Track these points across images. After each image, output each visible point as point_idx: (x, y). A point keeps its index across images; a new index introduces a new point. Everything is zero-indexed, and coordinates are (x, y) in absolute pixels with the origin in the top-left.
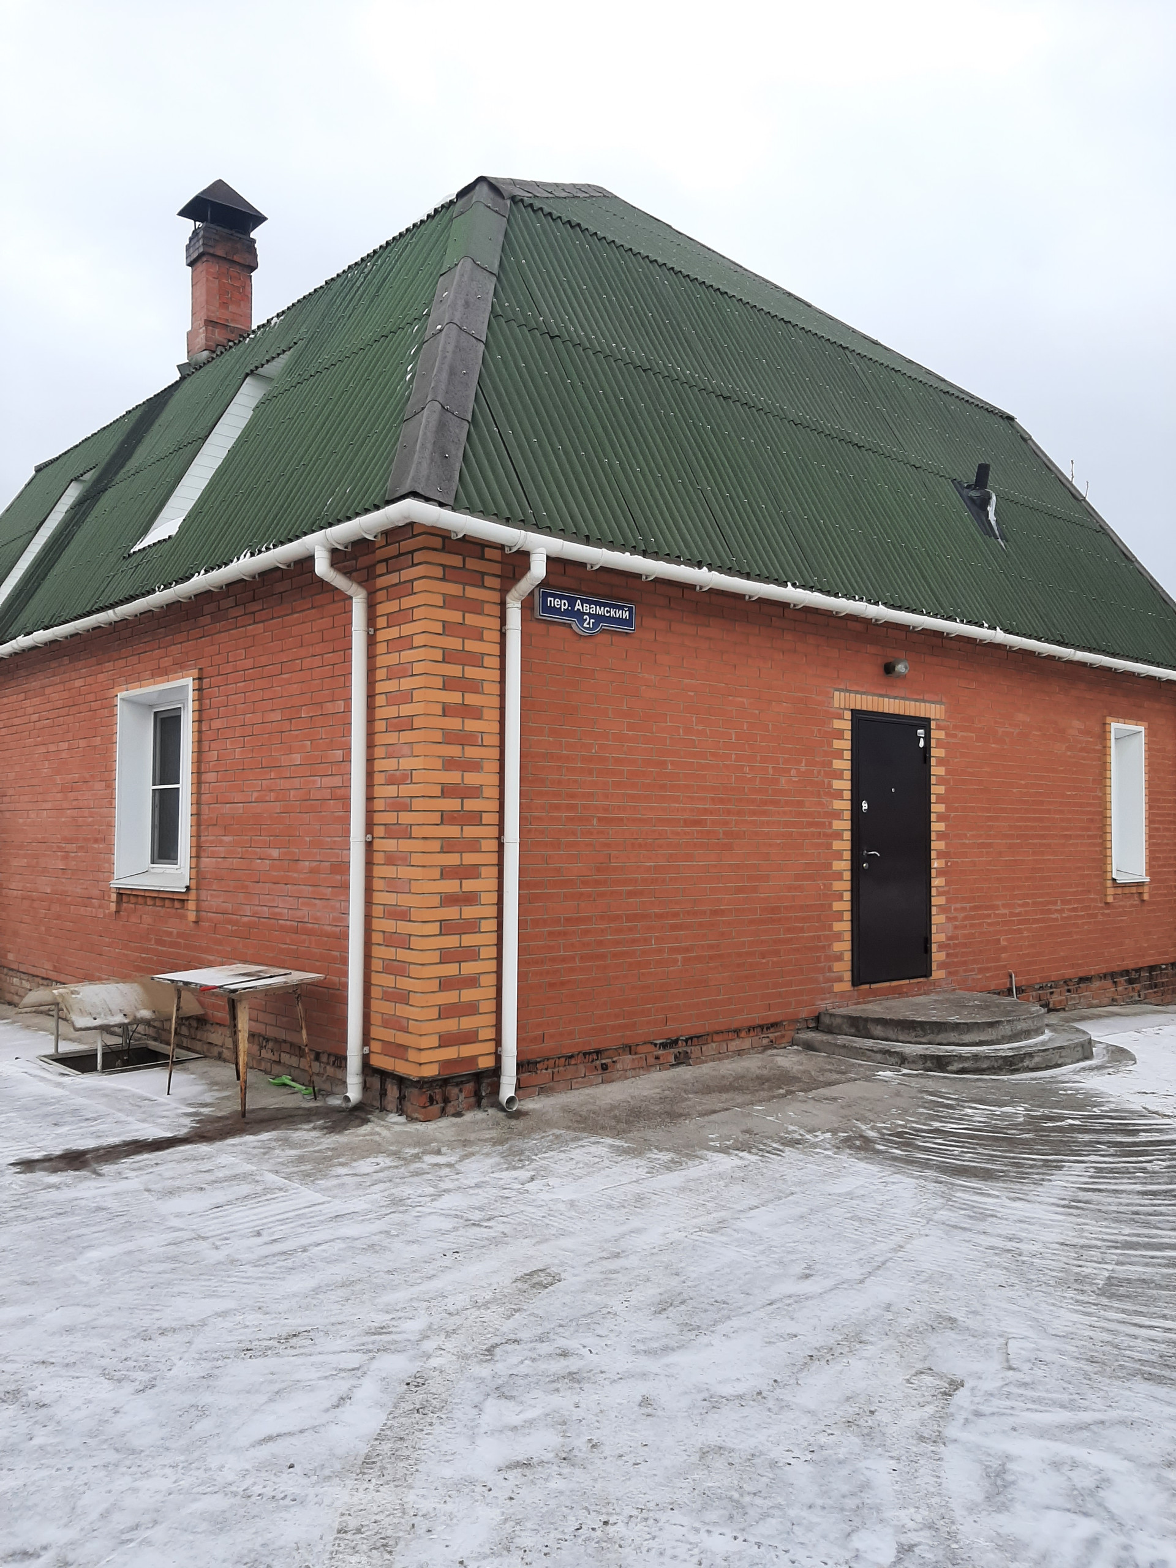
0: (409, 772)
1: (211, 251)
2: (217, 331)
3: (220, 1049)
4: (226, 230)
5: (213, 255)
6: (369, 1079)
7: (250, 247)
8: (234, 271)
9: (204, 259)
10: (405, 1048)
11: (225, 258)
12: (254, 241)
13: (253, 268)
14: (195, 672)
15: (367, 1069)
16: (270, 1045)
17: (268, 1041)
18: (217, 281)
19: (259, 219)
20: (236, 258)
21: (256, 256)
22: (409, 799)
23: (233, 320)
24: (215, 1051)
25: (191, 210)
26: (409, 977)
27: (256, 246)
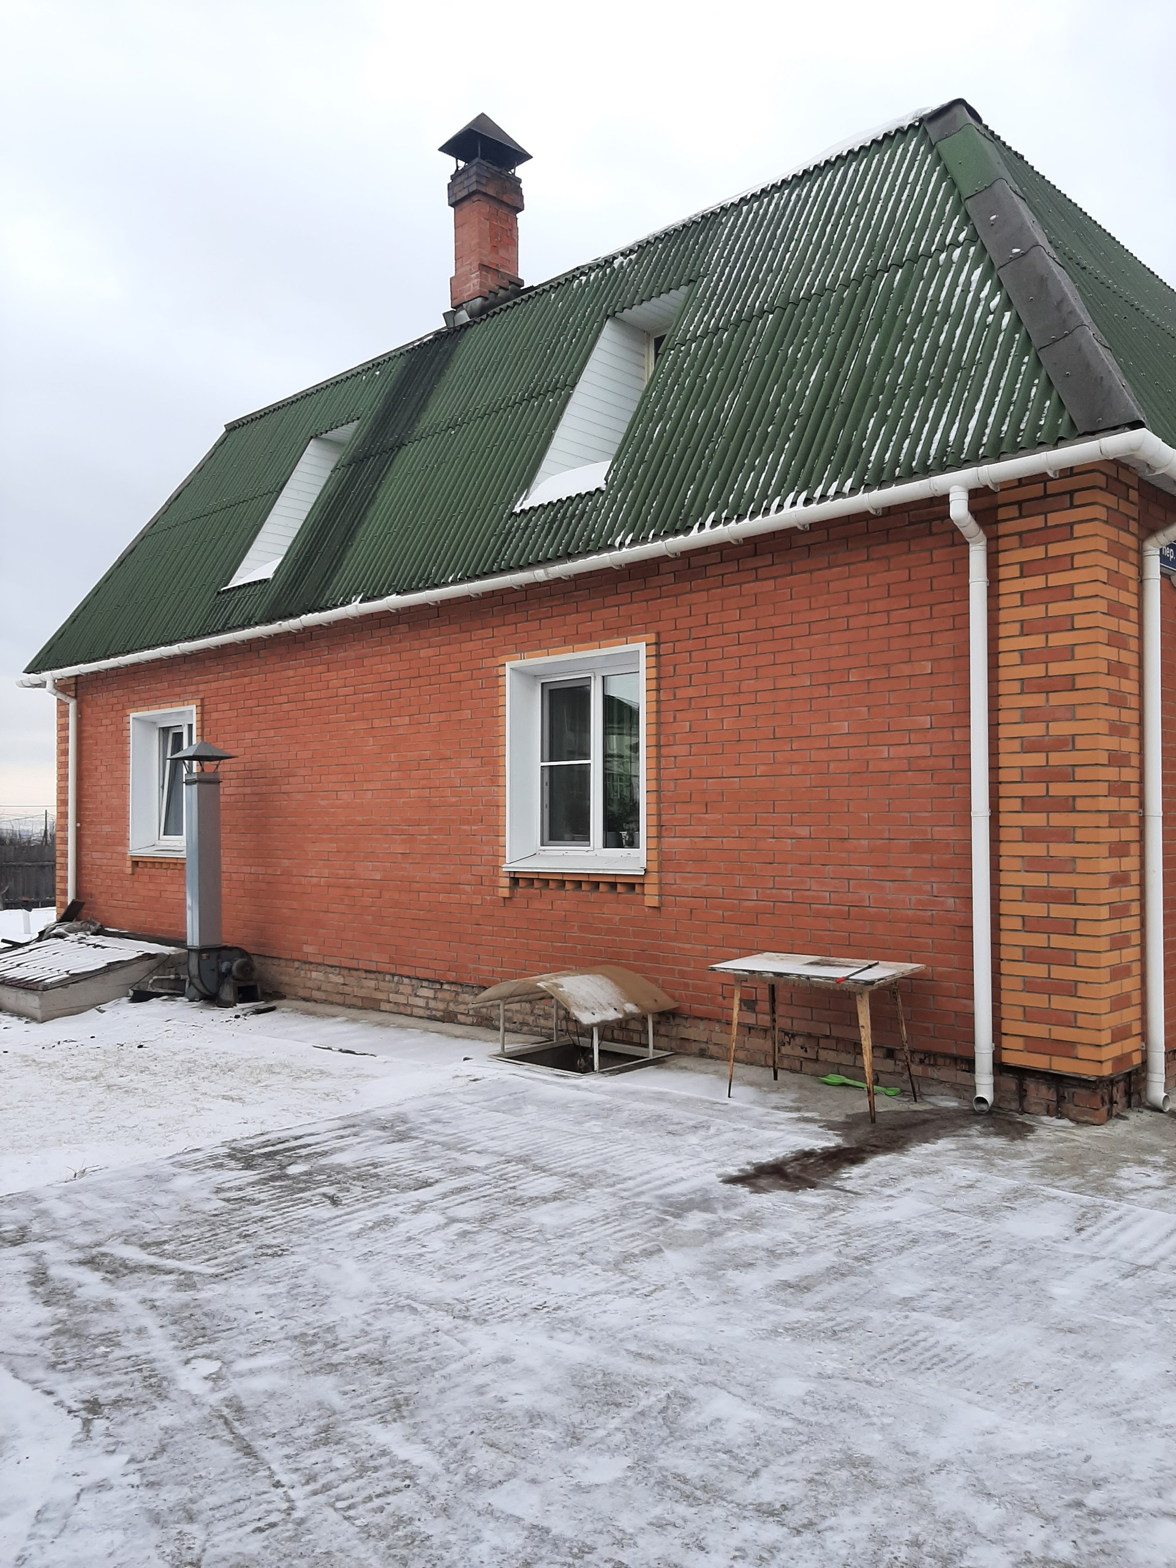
0: (1070, 738)
1: (483, 189)
2: (489, 276)
3: (704, 1046)
4: (496, 168)
5: (485, 194)
6: (1001, 1079)
7: (515, 185)
8: (504, 211)
9: (475, 198)
10: (1073, 1044)
11: (494, 198)
12: (519, 181)
13: (520, 209)
14: (652, 638)
15: (1000, 1068)
16: (799, 1041)
17: (793, 1036)
18: (488, 223)
19: (524, 156)
20: (505, 198)
21: (522, 196)
22: (1070, 769)
23: (502, 266)
24: (695, 1048)
25: (452, 147)
26: (1075, 966)
27: (521, 186)
